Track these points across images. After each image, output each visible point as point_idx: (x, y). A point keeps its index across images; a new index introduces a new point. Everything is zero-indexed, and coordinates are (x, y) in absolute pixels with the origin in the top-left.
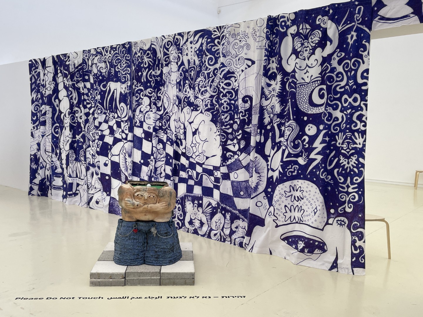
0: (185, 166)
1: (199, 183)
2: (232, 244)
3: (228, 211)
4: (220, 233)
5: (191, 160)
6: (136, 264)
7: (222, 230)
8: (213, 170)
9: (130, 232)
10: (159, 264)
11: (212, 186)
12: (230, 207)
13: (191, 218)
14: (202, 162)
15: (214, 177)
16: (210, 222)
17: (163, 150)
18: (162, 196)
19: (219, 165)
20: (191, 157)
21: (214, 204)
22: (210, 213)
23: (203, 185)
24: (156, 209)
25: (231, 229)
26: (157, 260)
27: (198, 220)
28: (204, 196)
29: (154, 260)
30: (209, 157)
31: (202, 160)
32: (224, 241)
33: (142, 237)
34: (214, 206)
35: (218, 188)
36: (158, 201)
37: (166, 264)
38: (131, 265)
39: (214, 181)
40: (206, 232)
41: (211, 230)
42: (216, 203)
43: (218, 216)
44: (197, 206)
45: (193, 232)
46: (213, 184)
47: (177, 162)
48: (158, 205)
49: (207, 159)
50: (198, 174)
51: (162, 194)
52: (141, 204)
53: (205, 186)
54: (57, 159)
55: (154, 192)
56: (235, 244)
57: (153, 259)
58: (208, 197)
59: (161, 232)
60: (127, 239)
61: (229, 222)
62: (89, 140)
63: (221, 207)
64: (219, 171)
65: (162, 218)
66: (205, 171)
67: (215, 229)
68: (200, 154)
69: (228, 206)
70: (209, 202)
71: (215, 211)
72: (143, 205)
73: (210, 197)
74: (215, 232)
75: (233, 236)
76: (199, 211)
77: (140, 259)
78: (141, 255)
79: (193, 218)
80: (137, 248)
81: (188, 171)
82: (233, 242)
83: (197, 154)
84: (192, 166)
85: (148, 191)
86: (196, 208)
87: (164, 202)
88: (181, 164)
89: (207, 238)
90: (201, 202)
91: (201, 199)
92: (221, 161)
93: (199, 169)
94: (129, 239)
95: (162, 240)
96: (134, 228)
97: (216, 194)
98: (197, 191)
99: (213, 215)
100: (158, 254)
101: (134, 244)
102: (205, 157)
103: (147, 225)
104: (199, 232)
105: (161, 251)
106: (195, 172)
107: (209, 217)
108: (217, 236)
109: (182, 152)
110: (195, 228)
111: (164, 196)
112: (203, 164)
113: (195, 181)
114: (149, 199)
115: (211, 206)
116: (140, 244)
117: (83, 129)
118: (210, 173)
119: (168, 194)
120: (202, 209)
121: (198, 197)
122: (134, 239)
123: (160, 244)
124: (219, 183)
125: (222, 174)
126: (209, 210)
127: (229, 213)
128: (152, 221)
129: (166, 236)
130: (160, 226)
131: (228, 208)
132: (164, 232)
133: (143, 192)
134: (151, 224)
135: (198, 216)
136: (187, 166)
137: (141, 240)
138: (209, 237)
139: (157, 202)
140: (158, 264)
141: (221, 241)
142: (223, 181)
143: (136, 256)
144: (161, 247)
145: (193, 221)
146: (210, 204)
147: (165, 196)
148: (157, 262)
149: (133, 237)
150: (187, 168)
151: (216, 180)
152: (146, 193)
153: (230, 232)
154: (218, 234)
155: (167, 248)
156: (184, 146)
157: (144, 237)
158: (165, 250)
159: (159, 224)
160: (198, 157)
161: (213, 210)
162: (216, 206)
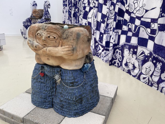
0: (127, 21)
1: (136, 34)
2: (159, 91)
3: (160, 61)
4: (149, 78)
5: (133, 15)
6: (44, 107)
7: (151, 76)
8: (151, 23)
9: (37, 74)
10: (64, 114)
11: (147, 37)
12: (162, 58)
13: (127, 62)
14: (140, 16)
15: (151, 29)
16: (141, 68)
17: (113, 10)
18: (65, 38)
19: (156, 17)
20: (133, 12)
21: (147, 53)
22: (142, 60)
23: (140, 36)
25: (160, 78)
26: (62, 109)
27: (132, 64)
28: (139, 46)
29: (59, 108)
30: (148, 10)
31: (141, 14)
32: (152, 85)
34: (146, 55)
35: (152, 39)
36: (60, 44)
37: (70, 116)
38: (39, 106)
39: (150, 32)
40: (137, 74)
41: (141, 73)
42: (149, 52)
43: (149, 64)
44: (132, 53)
45: (127, 71)
46: (149, 36)
47: (122, 18)
48: (60, 48)
49: (146, 12)
50: (136, 27)
51: (67, 35)
52: (40, 46)
53: (142, 37)
55: (55, 32)
56: (161, 91)
57: (58, 107)
58: (142, 47)
59: (66, 81)
60: (35, 81)
61: (159, 71)
62: (81, 11)
63: (153, 56)
64: (157, 22)
66: (143, 23)
67: (144, 74)
68: (140, 9)
69: (161, 57)
70: (142, 51)
71: (147, 59)
72: (42, 47)
73: (144, 47)
74: (145, 76)
75: (161, 84)
76: (133, 57)
77: (48, 103)
78: (49, 99)
79: (128, 62)
80: (44, 92)
81: (129, 25)
82: (160, 89)
83: (137, 9)
84: (132, 20)
85: (47, 30)
86: (131, 55)
87: (67, 46)
88: (125, 20)
89: (137, 79)
90: (136, 50)
91: (136, 47)
92: (161, 12)
93: (138, 22)
94: (37, 82)
95: (68, 90)
96: (40, 71)
97: (151, 44)
98: (134, 41)
99: (144, 62)
100: (63, 103)
101: (41, 87)
102: (145, 11)
103: (51, 70)
104: (132, 73)
105: (65, 102)
106: (134, 25)
107: (140, 64)
108: (145, 80)
109: (126, 10)
110: (129, 70)
111: (67, 38)
112: (142, 17)
113: (133, 33)
114: (48, 40)
115: (143, 55)
116: (48, 88)
117: (78, 5)
118: (147, 25)
119: (73, 36)
120: (136, 56)
121: (134, 46)
122: (42, 83)
123: (65, 94)
124: (155, 34)
125: (159, 25)
126: (141, 58)
127: (161, 63)
128: (58, 67)
129: (72, 86)
130: (66, 74)
131: (160, 58)
132: (69, 81)
133: (42, 31)
134: (56, 70)
135: (132, 61)
136: (128, 21)
137: (49, 85)
138: (139, 78)
139: (60, 46)
140: (62, 114)
141: (148, 84)
142: (159, 32)
143: (43, 100)
144: (65, 97)
145: (128, 64)
146: (143, 53)
147: (69, 39)
148: (61, 111)
149: (40, 80)
150: (128, 22)
151: (153, 32)
152: (45, 32)
153: (159, 80)
154: (147, 78)
155: (72, 99)
156: (128, 4)
158: (69, 101)
160: (138, 12)
161: (145, 58)
162: (149, 55)
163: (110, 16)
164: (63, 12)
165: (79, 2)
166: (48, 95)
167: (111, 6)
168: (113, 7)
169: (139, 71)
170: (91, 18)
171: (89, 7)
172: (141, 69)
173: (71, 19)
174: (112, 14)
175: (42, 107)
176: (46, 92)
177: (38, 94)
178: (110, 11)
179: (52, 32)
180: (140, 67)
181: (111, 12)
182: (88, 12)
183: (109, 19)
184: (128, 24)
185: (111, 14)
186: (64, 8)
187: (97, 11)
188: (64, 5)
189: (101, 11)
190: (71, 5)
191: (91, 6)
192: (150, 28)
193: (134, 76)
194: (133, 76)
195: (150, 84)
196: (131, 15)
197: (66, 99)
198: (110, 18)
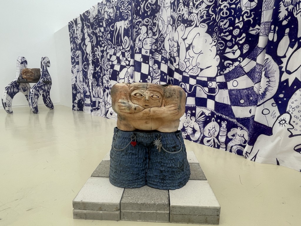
0: (178, 80)
1: (193, 94)
2: (228, 151)
3: (224, 120)
4: (214, 140)
5: (185, 74)
6: (136, 186)
7: (217, 137)
8: (207, 81)
9: (126, 145)
10: (166, 187)
11: (206, 97)
12: (226, 116)
13: (183, 126)
14: (195, 75)
15: (209, 88)
16: (203, 130)
17: (158, 69)
18: (169, 97)
19: (214, 76)
20: (185, 71)
21: (207, 113)
22: (203, 122)
23: (197, 96)
24: (161, 114)
25: (227, 137)
26: (162, 182)
27: (191, 127)
28: (197, 106)
29: (158, 182)
30: (203, 69)
31: (195, 73)
32: (219, 147)
33: (143, 151)
34: (207, 115)
35: (213, 98)
36: (163, 103)
37: (174, 188)
38: (129, 187)
39: (208, 91)
40: (199, 138)
41: (204, 137)
42: (210, 112)
43: (213, 125)
44: (190, 115)
45: (185, 137)
46: (207, 95)
47: (171, 78)
48: (163, 109)
49: (201, 71)
50: (191, 86)
51: (170, 93)
52: (141, 107)
54: (86, 86)
55: (158, 90)
56: (231, 151)
57: (157, 180)
58: (201, 107)
59: (168, 146)
60: (123, 154)
61: (225, 130)
62: (105, 70)
63: (217, 115)
64: (215, 81)
65: (168, 127)
66: (200, 83)
67: (208, 136)
68: (194, 68)
69: (224, 115)
70: (202, 112)
71: (208, 119)
72: (143, 108)
73: (203, 107)
74: (209, 139)
75: (229, 143)
76: (192, 120)
77: (141, 180)
78: (142, 175)
79: (185, 126)
80: (137, 166)
81: (182, 84)
82: (229, 149)
83: (190, 68)
84: (186, 80)
85: (150, 89)
86: (189, 117)
87: (173, 105)
88: (175, 79)
89: (200, 143)
90: (194, 112)
91: (194, 109)
92: (218, 70)
93: (192, 82)
94: (126, 154)
95: (170, 157)
96: (132, 139)
97: (211, 104)
98: (191, 101)
99: (206, 123)
100: (165, 174)
101: (132, 160)
102: (199, 69)
103: (149, 136)
104: (192, 138)
105: (168, 171)
106: (188, 86)
107: (201, 126)
108: (210, 143)
109: (175, 68)
110: (188, 135)
111: (172, 96)
112: (198, 76)
113: (188, 93)
114: (151, 100)
115: (204, 115)
116: (140, 160)
117: (100, 62)
118: (204, 84)
119: (177, 94)
120: (195, 118)
121: (191, 107)
122: (133, 154)
123: (167, 162)
124: (214, 93)
125: (219, 84)
126: (202, 119)
127: (226, 122)
128: (156, 131)
129: (175, 151)
130: (166, 138)
131: (224, 116)
132: (172, 146)
133: (143, 91)
134: (154, 135)
135: (191, 124)
136: (180, 80)
137: (142, 155)
138: (202, 142)
139: (163, 105)
140: (164, 188)
141: (214, 147)
142: (220, 90)
143: (135, 177)
144: (168, 166)
145: (186, 128)
146: (203, 113)
147: (173, 97)
148: (162, 184)
149: (131, 151)
150: (181, 82)
151: (211, 90)
152: (147, 91)
153: (226, 140)
154: (212, 141)
155: (176, 167)
156: (177, 63)
157: (144, 152)
158: (173, 170)
159: (165, 136)
160: (191, 71)
161: (206, 119)
162: (210, 115)
163: (154, 76)
164: (72, 72)
165: (102, 59)
166: (141, 169)
167: (154, 64)
168: (157, 66)
169: (201, 134)
170: (124, 78)
171: (120, 66)
172: (202, 132)
173: (87, 81)
174: (157, 74)
175: (133, 187)
176: (139, 166)
177: (129, 170)
178: (154, 69)
179: (154, 91)
180: (201, 130)
181: (155, 71)
182: (118, 72)
183: (153, 79)
184: (180, 84)
185: (155, 73)
186: (73, 67)
187: (134, 70)
188: (73, 63)
189: (139, 71)
190: (86, 63)
191: (123, 63)
192: (207, 87)
193: (196, 141)
194: (194, 141)
195: (216, 146)
196: (183, 74)
197: (169, 167)
198: (155, 78)
